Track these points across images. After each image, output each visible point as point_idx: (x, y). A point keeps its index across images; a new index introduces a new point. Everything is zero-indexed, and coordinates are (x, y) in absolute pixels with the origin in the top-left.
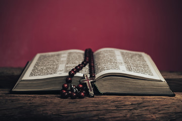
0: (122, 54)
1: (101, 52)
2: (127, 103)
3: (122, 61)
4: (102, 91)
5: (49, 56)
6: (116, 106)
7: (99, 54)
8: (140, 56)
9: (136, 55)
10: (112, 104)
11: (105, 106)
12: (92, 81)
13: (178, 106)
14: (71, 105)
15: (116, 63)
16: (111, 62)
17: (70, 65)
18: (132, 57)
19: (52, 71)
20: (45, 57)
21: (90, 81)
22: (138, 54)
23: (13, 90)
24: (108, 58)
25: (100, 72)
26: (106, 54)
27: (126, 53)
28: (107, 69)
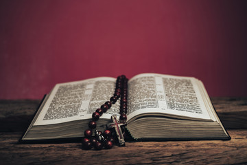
0: (165, 81)
1: (137, 79)
2: (167, 154)
3: (163, 94)
4: (136, 136)
5: (71, 88)
6: (152, 159)
7: (134, 82)
8: (189, 83)
9: (183, 81)
10: (147, 156)
11: (139, 158)
12: (122, 124)
13: (232, 156)
14: (94, 158)
15: (155, 97)
16: (148, 96)
17: (96, 102)
18: (176, 87)
19: (72, 112)
20: (65, 89)
21: (119, 125)
22: (186, 81)
23: (24, 139)
24: (145, 90)
25: (134, 111)
26: (143, 84)
27: (170, 79)
28: (142, 108)
